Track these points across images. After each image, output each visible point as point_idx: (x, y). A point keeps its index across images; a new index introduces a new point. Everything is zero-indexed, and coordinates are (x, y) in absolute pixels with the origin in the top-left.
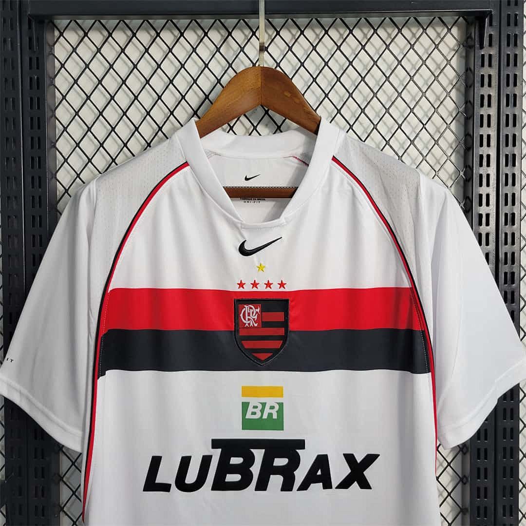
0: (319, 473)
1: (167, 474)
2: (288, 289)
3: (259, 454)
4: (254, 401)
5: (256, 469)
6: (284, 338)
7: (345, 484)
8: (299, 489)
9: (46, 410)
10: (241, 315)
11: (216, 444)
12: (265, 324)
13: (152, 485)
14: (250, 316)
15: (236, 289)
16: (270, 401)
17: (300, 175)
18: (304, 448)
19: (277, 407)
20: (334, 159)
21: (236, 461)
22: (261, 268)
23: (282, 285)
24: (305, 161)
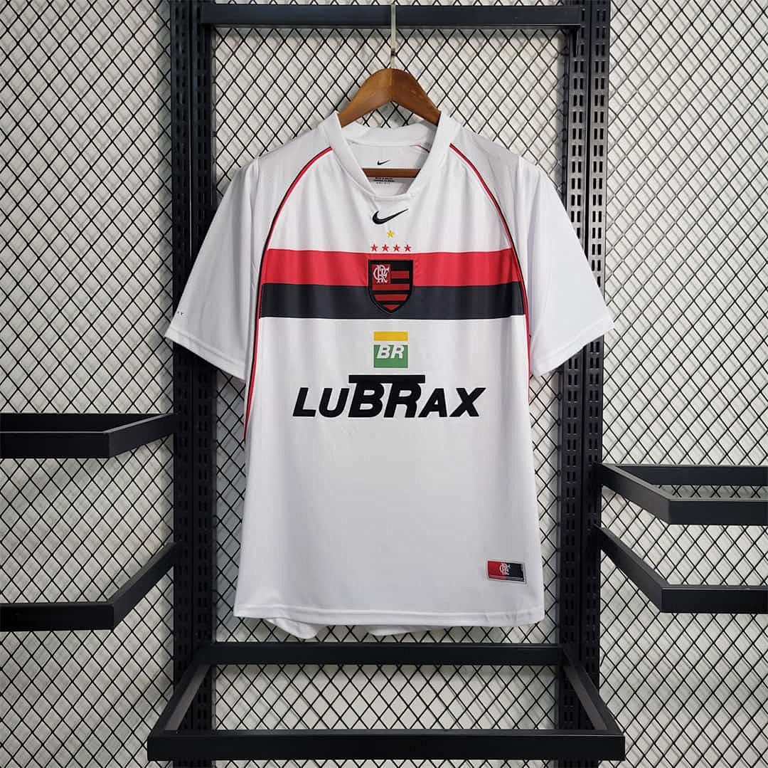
0: (436, 403)
1: (312, 402)
2: (412, 251)
3: (387, 387)
4: (383, 344)
5: (385, 400)
6: (409, 292)
7: (457, 413)
8: (420, 416)
9: (215, 350)
10: (374, 274)
11: (352, 379)
12: (394, 281)
13: (300, 411)
14: (382, 273)
15: (371, 251)
16: (397, 344)
17: (423, 160)
18: (424, 382)
19: (403, 349)
20: (451, 146)
21: (369, 393)
22: (390, 234)
23: (408, 248)
24: (427, 149)
